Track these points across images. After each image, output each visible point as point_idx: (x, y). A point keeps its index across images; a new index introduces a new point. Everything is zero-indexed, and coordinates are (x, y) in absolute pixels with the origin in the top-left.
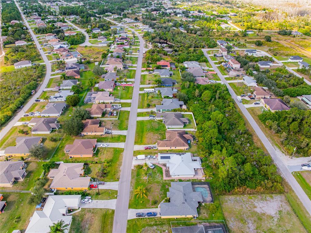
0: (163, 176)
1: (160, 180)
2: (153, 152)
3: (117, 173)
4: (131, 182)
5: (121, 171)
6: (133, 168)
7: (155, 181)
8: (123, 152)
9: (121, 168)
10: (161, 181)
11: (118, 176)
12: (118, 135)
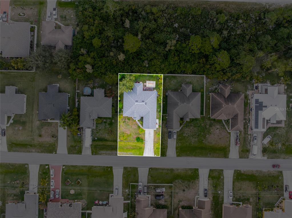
0: (279, 127)
1: (284, 130)
2: (243, 136)
3: (271, 174)
4: (284, 158)
5: (269, 170)
6: (265, 158)
7: (285, 135)
8: (240, 171)
9: (265, 171)
10: (286, 129)
11: (275, 172)
12: (209, 180)
